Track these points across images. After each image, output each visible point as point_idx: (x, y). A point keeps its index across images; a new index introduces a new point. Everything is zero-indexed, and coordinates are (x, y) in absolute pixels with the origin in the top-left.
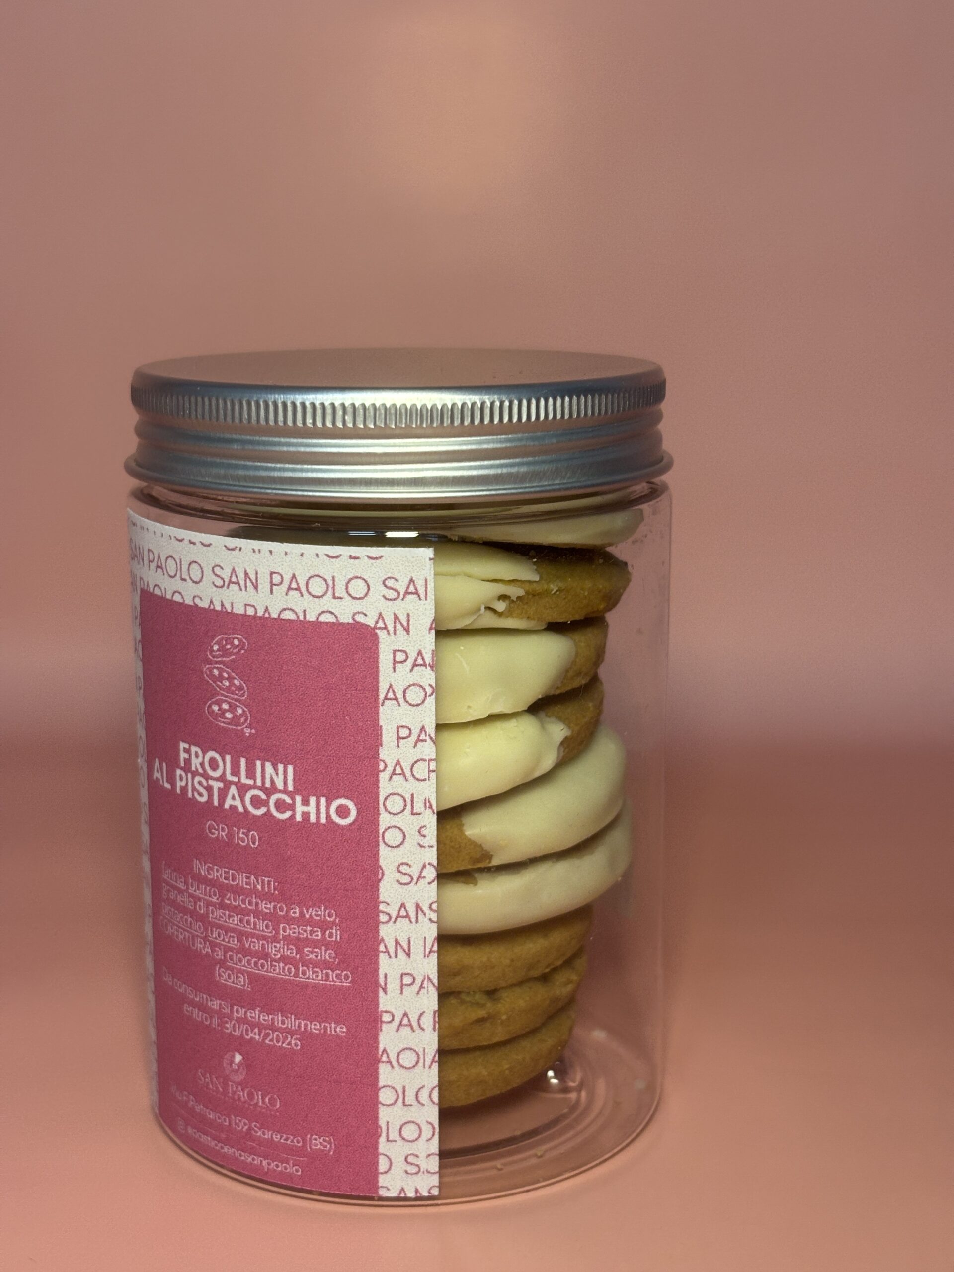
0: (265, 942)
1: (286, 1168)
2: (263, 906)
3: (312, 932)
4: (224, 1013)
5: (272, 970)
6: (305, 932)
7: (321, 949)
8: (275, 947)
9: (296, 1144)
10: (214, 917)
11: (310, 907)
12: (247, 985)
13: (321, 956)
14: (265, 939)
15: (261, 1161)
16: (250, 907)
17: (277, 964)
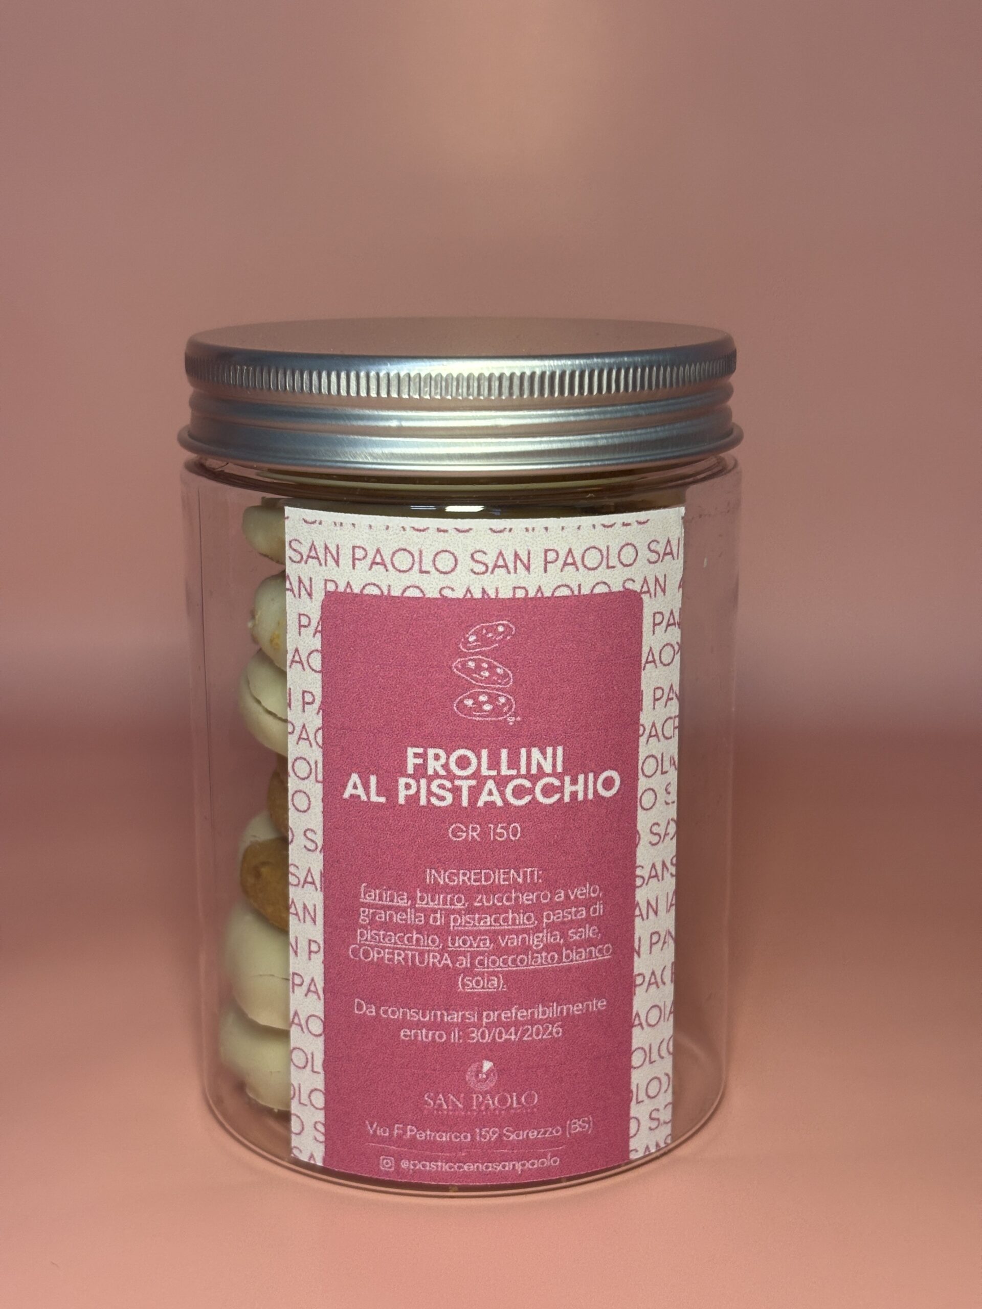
0: (525, 935)
1: (543, 1163)
2: (525, 899)
3: (577, 912)
4: (470, 1023)
5: (533, 963)
6: (570, 914)
7: (585, 928)
8: (538, 937)
9: (555, 1134)
10: (458, 924)
11: (575, 887)
12: (501, 986)
13: (585, 934)
14: (526, 933)
15: (514, 1165)
16: (508, 904)
17: (539, 955)
